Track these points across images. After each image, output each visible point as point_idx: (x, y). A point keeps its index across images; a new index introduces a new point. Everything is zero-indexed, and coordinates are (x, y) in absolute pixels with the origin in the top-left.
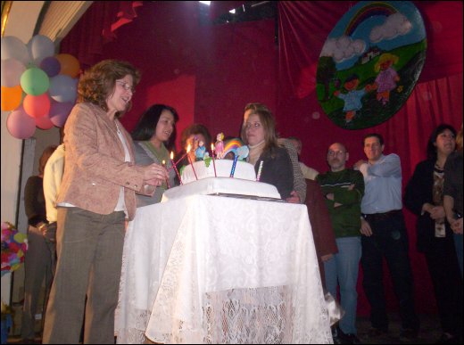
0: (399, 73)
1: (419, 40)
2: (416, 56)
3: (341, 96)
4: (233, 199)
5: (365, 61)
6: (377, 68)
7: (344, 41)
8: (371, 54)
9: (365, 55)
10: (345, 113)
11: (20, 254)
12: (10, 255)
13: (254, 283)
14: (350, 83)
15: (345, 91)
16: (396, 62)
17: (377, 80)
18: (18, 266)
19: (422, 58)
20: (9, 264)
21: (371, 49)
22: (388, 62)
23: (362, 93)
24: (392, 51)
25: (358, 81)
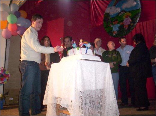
0: (132, 19)
1: (139, 8)
2: (137, 14)
3: (112, 26)
4: (87, 61)
5: (120, 15)
6: (124, 17)
7: (113, 8)
8: (122, 12)
9: (120, 13)
10: (113, 32)
11: (7, 78)
12: (4, 78)
13: (94, 88)
14: (115, 22)
15: (113, 25)
16: (130, 15)
17: (124, 21)
18: (6, 82)
19: (139, 14)
20: (3, 81)
21: (122, 11)
22: (128, 15)
23: (119, 25)
24: (130, 12)
25: (117, 21)
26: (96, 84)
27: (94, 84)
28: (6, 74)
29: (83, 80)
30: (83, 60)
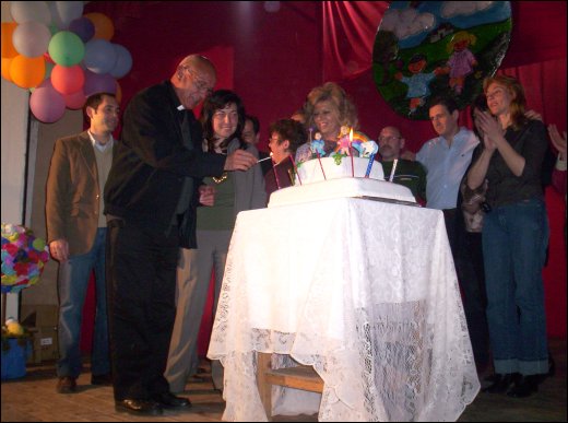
0: (478, 56)
1: (503, 18)
2: (498, 38)
3: (404, 80)
5: (435, 39)
6: (450, 47)
7: (410, 14)
8: (443, 31)
9: (435, 32)
10: (409, 100)
11: (40, 264)
12: (29, 266)
14: (416, 64)
15: (409, 74)
16: (473, 43)
17: (449, 63)
19: (506, 40)
20: (27, 277)
21: (443, 25)
22: (464, 42)
23: (431, 76)
25: (424, 63)
26: (404, 281)
27: (400, 283)
28: (34, 250)
29: (368, 267)
30: (365, 197)
